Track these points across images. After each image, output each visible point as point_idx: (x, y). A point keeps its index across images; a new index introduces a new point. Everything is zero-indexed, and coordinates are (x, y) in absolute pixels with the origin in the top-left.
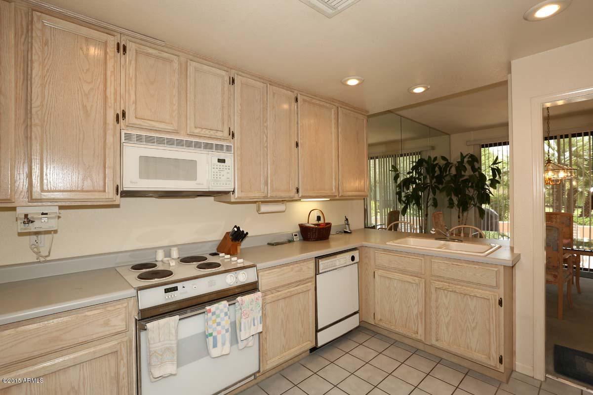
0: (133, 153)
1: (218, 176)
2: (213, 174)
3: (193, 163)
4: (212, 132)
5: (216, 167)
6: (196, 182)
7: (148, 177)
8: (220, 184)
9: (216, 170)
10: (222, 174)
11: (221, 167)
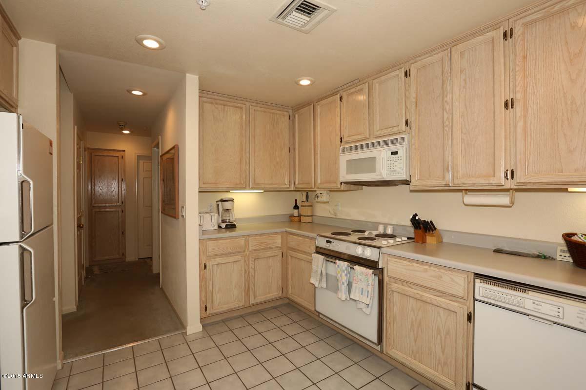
0: (344, 159)
1: (392, 167)
2: (387, 165)
3: (373, 159)
4: (389, 130)
5: (389, 160)
6: (376, 174)
7: (351, 173)
8: (393, 174)
9: (390, 162)
10: (395, 165)
11: (394, 159)
